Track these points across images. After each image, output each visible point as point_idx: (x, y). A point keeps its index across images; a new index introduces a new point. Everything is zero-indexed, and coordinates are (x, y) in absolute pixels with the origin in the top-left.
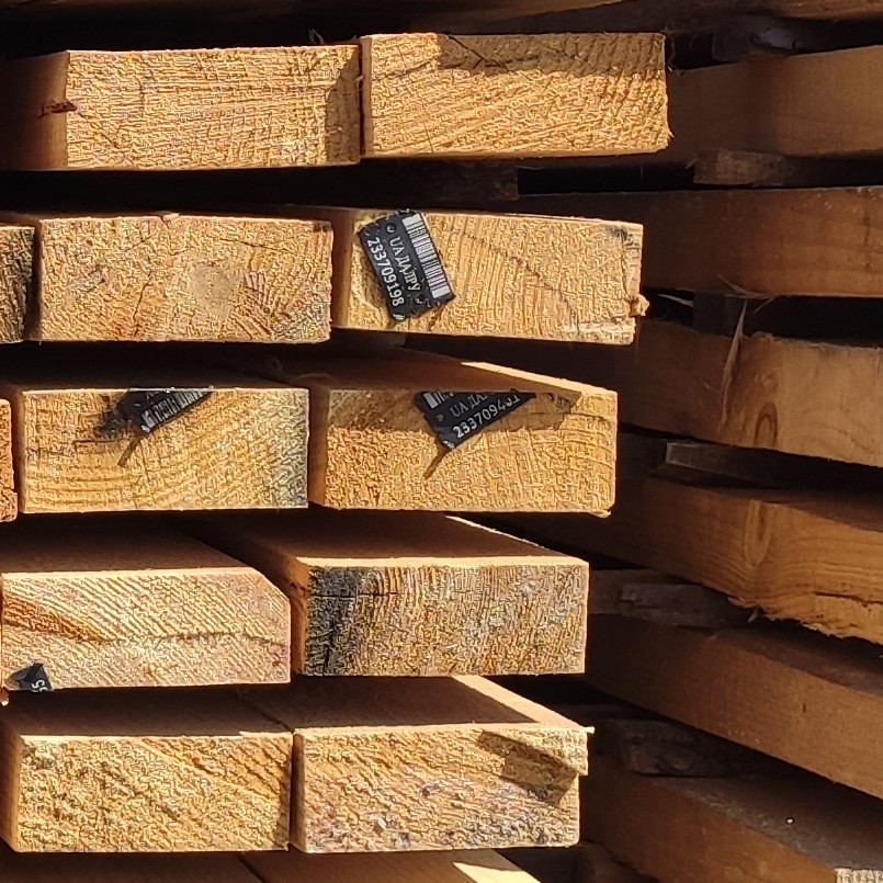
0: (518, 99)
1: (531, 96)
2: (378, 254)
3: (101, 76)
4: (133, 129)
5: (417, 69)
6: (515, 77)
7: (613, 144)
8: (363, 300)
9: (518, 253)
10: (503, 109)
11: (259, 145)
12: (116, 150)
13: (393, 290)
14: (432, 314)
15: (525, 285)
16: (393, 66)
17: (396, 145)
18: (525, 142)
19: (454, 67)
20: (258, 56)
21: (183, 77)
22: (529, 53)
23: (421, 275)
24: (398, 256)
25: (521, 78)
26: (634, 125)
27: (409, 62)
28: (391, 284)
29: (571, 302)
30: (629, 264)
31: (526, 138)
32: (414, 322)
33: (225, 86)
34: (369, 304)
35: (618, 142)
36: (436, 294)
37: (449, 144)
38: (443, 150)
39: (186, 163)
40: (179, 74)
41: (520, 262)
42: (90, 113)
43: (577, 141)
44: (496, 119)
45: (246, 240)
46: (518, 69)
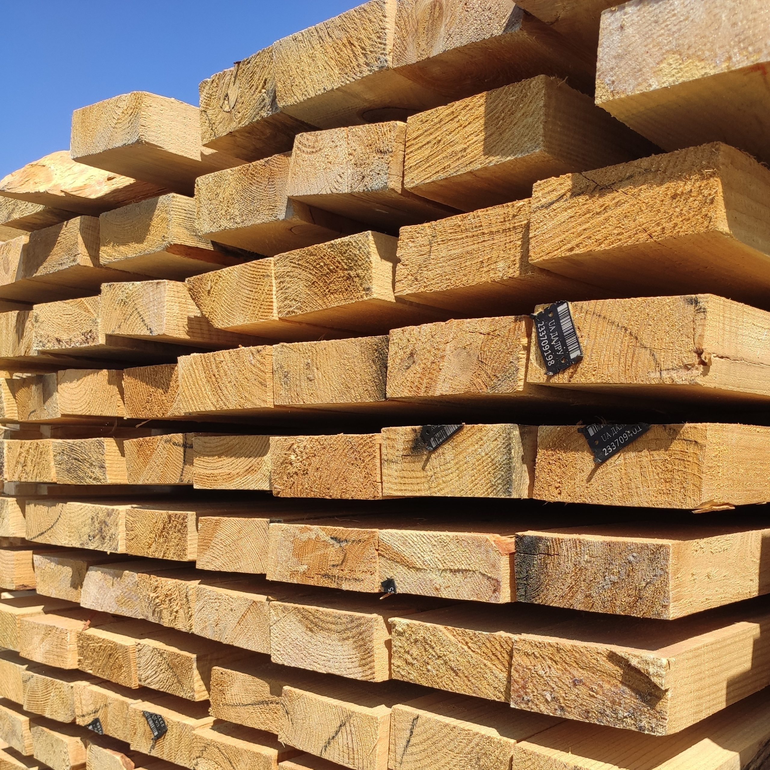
0: (619, 210)
1: (626, 205)
2: (541, 332)
3: (412, 240)
4: (425, 269)
5: (557, 200)
6: (617, 194)
7: (679, 232)
8: (535, 364)
9: (625, 323)
10: (607, 219)
11: (485, 269)
12: (417, 283)
13: (548, 355)
14: (571, 370)
15: (628, 346)
16: (544, 201)
17: (541, 255)
18: (620, 240)
19: (579, 195)
20: (489, 212)
21: (451, 233)
22: (628, 174)
23: (564, 344)
24: (552, 332)
25: (618, 195)
26: (694, 216)
27: (554, 196)
28: (547, 351)
29: (657, 356)
30: (697, 324)
31: (619, 237)
32: (561, 376)
33: (470, 234)
34: (538, 366)
35: (682, 230)
36: (573, 356)
37: (571, 249)
38: (568, 254)
39: (449, 286)
40: (449, 231)
41: (626, 329)
42: (406, 263)
43: (654, 234)
44: (602, 227)
45: (482, 331)
46: (619, 188)
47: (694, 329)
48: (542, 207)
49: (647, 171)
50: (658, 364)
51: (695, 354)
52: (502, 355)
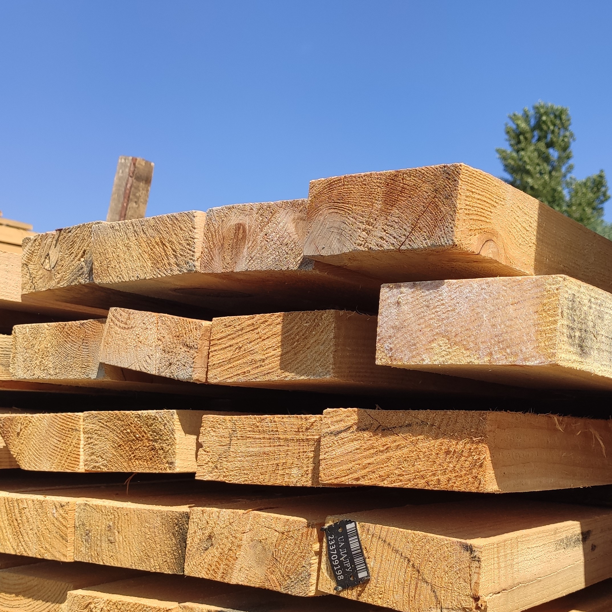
0: (399, 453)
1: (405, 450)
2: (331, 545)
3: (214, 429)
4: (225, 459)
5: (345, 431)
6: (398, 437)
7: (453, 486)
8: (326, 574)
9: (407, 554)
10: (389, 459)
11: (281, 472)
12: (216, 470)
13: (337, 570)
14: (359, 589)
15: (411, 577)
16: (332, 428)
17: (330, 478)
18: (401, 481)
19: (364, 430)
20: (285, 420)
21: (249, 431)
22: (407, 422)
23: (352, 562)
24: (341, 548)
25: (399, 439)
26: (465, 474)
27: (341, 426)
28: (336, 566)
29: (438, 594)
30: (473, 571)
31: (401, 478)
32: (350, 592)
33: (268, 437)
34: (328, 577)
35: (455, 485)
36: (361, 575)
37: (358, 479)
38: (355, 483)
39: (246, 480)
40: (248, 429)
41: (409, 561)
42: (208, 450)
43: (430, 483)
44: (385, 465)
45: (276, 529)
46: (399, 433)
47: (470, 575)
48: (331, 433)
49: (423, 423)
50: (438, 602)
51: (471, 600)
52: (296, 557)
